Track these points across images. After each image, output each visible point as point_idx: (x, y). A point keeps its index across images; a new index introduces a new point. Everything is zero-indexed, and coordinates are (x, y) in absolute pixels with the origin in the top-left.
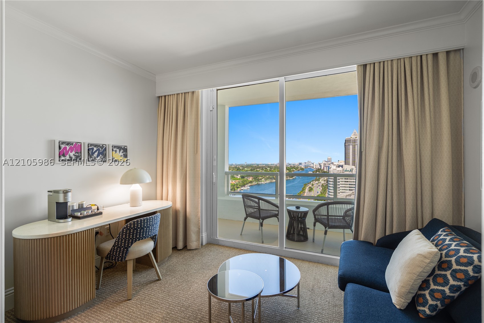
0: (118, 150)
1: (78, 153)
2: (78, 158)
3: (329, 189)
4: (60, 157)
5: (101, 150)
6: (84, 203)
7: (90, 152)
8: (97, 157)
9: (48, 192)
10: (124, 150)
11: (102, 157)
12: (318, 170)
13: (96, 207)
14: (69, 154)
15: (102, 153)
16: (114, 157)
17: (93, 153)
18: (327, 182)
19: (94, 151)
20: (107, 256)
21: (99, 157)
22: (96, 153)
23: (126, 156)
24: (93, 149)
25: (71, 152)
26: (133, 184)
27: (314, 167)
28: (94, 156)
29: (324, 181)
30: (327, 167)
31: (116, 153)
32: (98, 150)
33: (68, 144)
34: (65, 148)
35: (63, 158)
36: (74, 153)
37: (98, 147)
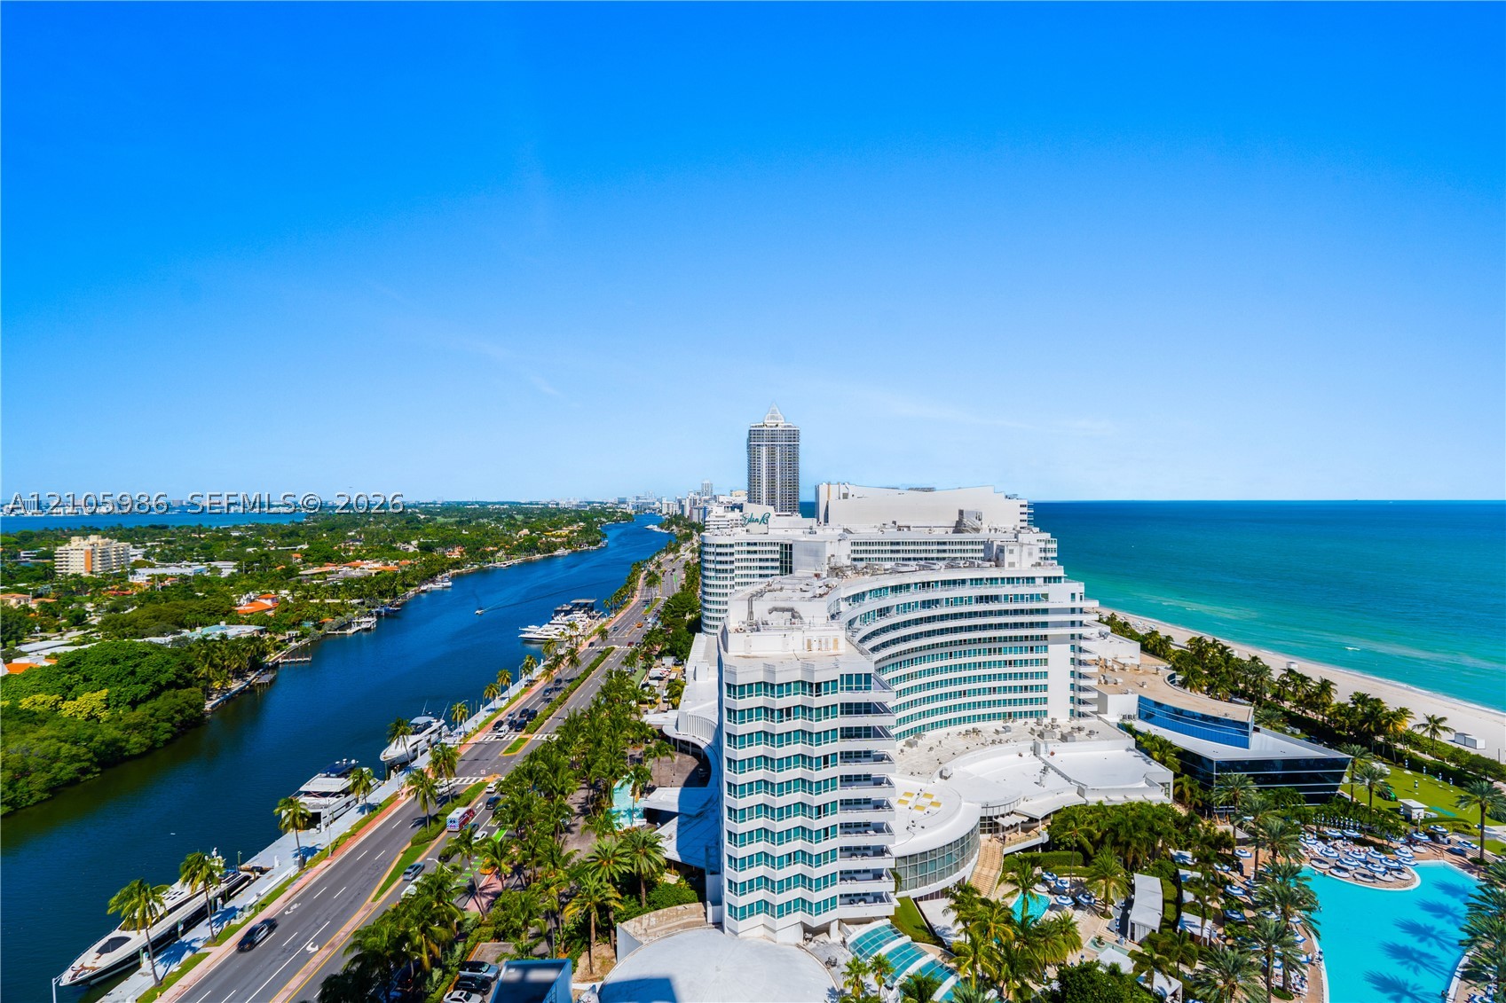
3: (705, 577)
12: (676, 519)
18: (700, 556)
27: (664, 512)
29: (692, 551)
30: (699, 509)
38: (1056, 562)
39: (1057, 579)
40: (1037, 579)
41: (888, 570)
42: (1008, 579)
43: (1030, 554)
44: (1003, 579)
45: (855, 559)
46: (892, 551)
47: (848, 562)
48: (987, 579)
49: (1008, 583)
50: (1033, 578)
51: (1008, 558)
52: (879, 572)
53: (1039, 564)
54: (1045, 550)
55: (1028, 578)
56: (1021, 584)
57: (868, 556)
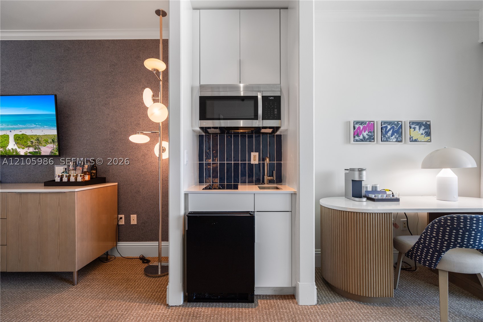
0: (417, 127)
1: (371, 132)
2: (371, 139)
4: (354, 137)
5: (396, 128)
6: (378, 186)
7: (384, 131)
8: (392, 136)
9: (345, 170)
10: (427, 127)
11: (397, 136)
13: (390, 193)
14: (363, 134)
15: (397, 132)
16: (412, 136)
17: (387, 132)
19: (388, 129)
20: (408, 252)
21: (394, 136)
22: (390, 132)
23: (428, 134)
24: (386, 127)
25: (364, 132)
26: (443, 169)
28: (388, 135)
31: (415, 130)
32: (393, 128)
33: (362, 123)
34: (359, 128)
35: (357, 138)
36: (367, 132)
37: (392, 124)
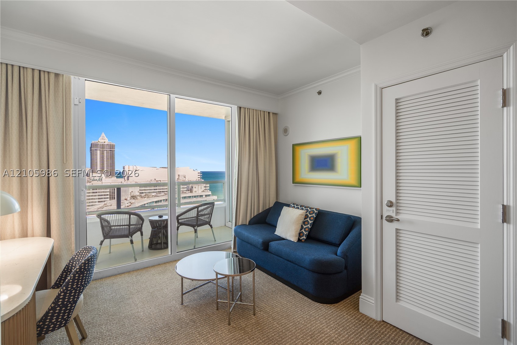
38: (209, 190)
39: (209, 195)
40: (203, 196)
41: (153, 196)
42: (194, 196)
43: (201, 188)
44: (193, 196)
45: (140, 193)
46: (154, 189)
47: (138, 194)
48: (188, 197)
49: (194, 197)
50: (202, 196)
51: (194, 190)
52: (150, 197)
53: (204, 191)
54: (206, 187)
55: (200, 196)
56: (198, 198)
57: (145, 191)
